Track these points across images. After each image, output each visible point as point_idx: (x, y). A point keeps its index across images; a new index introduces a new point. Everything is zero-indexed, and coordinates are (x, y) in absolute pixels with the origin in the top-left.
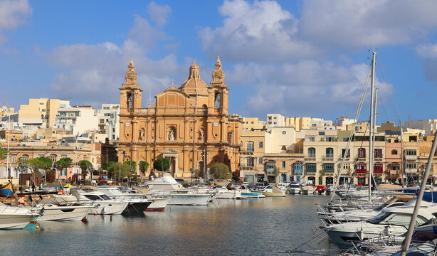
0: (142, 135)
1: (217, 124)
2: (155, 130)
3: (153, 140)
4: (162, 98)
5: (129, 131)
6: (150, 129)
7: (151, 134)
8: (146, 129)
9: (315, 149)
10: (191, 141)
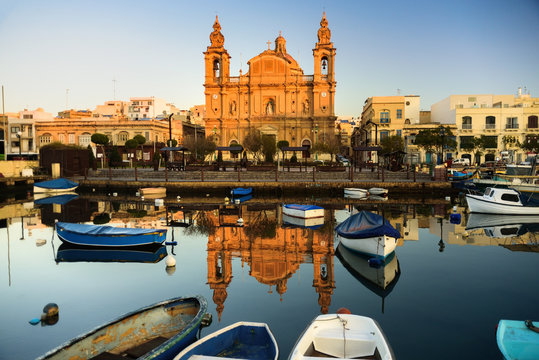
0: (233, 108)
1: (324, 94)
2: (248, 103)
3: (246, 116)
4: (257, 63)
5: (216, 105)
6: (242, 103)
7: (243, 108)
8: (237, 102)
9: (470, 118)
10: (293, 115)
